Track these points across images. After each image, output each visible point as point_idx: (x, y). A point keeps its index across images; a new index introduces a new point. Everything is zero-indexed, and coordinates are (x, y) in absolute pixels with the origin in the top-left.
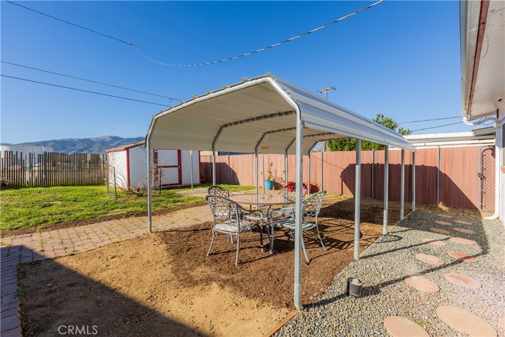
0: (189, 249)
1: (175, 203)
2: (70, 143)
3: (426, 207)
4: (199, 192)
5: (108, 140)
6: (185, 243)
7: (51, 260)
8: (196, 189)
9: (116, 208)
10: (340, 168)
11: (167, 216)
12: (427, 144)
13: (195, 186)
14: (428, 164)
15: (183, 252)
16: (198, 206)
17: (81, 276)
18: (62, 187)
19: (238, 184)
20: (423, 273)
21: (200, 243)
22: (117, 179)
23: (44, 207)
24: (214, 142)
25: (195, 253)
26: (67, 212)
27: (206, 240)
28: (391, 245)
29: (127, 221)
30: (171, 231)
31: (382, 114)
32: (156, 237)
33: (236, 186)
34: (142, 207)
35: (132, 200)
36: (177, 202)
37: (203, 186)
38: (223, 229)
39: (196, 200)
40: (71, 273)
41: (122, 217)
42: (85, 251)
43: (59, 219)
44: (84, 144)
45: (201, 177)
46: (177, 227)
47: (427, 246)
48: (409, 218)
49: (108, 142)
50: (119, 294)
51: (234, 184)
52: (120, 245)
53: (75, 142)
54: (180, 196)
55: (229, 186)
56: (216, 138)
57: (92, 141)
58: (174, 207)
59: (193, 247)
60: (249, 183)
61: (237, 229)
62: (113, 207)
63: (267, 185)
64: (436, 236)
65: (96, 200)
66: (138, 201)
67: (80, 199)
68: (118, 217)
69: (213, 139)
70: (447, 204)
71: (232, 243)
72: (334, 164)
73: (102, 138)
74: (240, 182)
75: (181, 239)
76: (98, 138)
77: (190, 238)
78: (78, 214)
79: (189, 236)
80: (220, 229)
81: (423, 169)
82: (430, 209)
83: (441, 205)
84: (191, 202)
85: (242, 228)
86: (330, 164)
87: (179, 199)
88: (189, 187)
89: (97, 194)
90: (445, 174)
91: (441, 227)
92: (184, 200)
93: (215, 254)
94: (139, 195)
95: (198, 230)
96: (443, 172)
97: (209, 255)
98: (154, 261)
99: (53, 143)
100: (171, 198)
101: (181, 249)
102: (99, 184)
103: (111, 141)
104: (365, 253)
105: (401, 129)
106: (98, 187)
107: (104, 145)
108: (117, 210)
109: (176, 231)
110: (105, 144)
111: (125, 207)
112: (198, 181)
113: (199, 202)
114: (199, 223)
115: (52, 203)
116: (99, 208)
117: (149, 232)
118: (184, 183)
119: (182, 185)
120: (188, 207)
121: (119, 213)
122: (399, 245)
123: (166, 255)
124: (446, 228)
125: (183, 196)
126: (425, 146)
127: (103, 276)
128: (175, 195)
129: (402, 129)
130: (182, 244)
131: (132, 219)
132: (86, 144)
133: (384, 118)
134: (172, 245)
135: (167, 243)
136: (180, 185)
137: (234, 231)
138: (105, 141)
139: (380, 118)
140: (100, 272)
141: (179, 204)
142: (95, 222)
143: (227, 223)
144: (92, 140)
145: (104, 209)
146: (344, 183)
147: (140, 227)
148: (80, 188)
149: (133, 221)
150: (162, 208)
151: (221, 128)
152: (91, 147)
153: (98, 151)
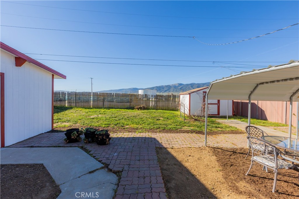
0: (232, 165)
1: (216, 128)
4: (232, 123)
5: (177, 85)
6: (228, 160)
7: (166, 148)
8: (230, 120)
9: (185, 126)
11: (213, 137)
13: (230, 117)
15: (228, 166)
16: (233, 133)
17: (177, 161)
18: (161, 111)
19: (266, 119)
21: (239, 163)
22: (185, 110)
23: (157, 120)
24: (250, 95)
25: (236, 170)
26: (166, 124)
27: (244, 162)
29: (192, 136)
30: (217, 148)
32: (209, 150)
33: (264, 121)
34: (198, 128)
35: (192, 122)
36: (218, 128)
37: (235, 119)
38: (261, 161)
39: (232, 129)
40: (174, 158)
41: (189, 132)
42: (177, 148)
43: (164, 128)
44: (167, 88)
45: (233, 111)
46: (222, 147)
50: (196, 179)
51: (262, 119)
52: (191, 149)
54: (219, 124)
55: (258, 121)
56: (252, 92)
57: (170, 86)
58: (217, 131)
59: (234, 164)
60: (278, 121)
61: (274, 166)
62: (184, 125)
65: (176, 120)
66: (195, 123)
67: (169, 118)
68: (187, 132)
69: (250, 93)
71: (267, 171)
73: (174, 84)
74: (268, 119)
75: (225, 156)
76: (173, 85)
77: (231, 157)
78: (170, 127)
79: (230, 156)
80: (259, 161)
84: (228, 129)
85: (280, 166)
87: (219, 126)
88: (225, 117)
89: (175, 116)
92: (222, 127)
93: (253, 176)
94: (195, 119)
95: (236, 153)
97: (248, 175)
98: (211, 166)
100: (213, 124)
101: (226, 163)
102: (175, 110)
106: (175, 112)
107: (175, 88)
108: (185, 127)
109: (221, 149)
111: (189, 126)
112: (231, 114)
113: (233, 131)
114: (236, 147)
115: (160, 118)
116: (178, 125)
117: (205, 145)
118: (221, 114)
119: (219, 116)
120: (226, 133)
121: (187, 129)
123: (217, 164)
125: (221, 124)
127: (186, 165)
128: (216, 122)
130: (226, 160)
131: (194, 134)
132: (168, 88)
134: (220, 158)
135: (216, 156)
136: (218, 115)
137: (272, 166)
140: (185, 162)
141: (219, 129)
142: (177, 132)
143: (264, 158)
145: (180, 125)
147: (199, 141)
148: (168, 111)
149: (195, 136)
150: (209, 131)
151: (257, 85)
152: (170, 89)
153: (173, 91)
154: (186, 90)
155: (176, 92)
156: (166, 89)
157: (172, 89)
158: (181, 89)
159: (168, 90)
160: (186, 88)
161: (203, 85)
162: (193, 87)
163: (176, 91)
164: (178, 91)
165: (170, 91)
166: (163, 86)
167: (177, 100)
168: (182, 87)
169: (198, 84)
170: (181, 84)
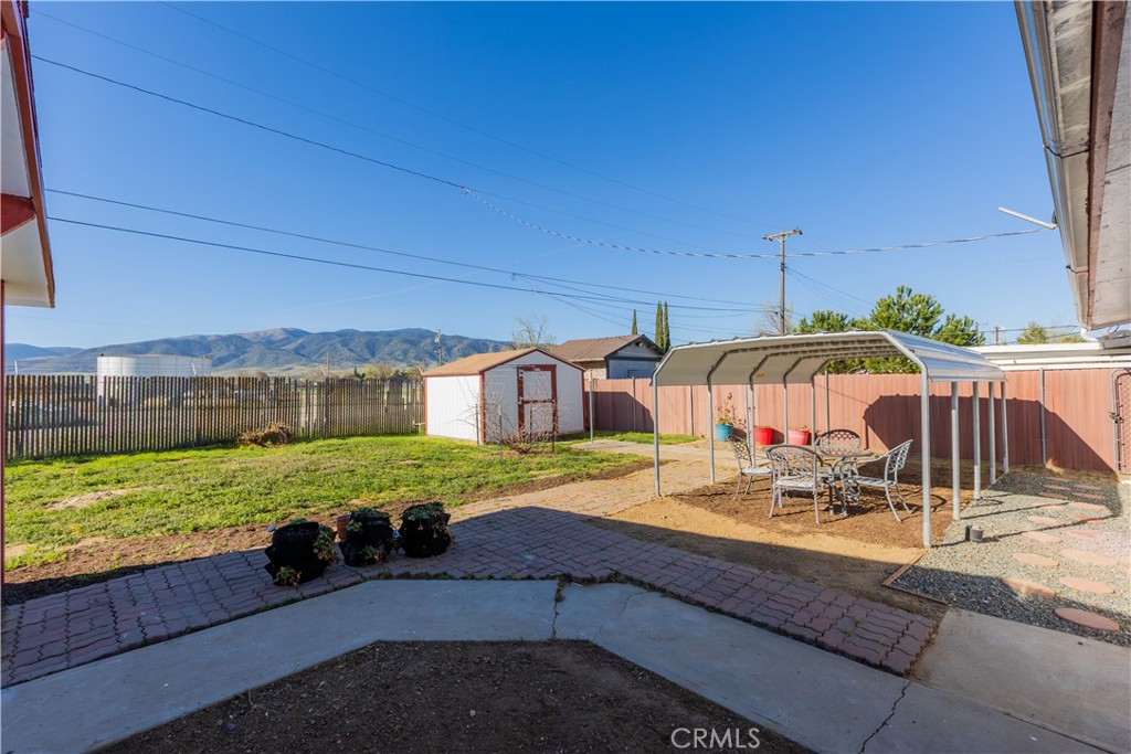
2: (201, 344)
3: (1025, 468)
5: (280, 337)
8: (596, 441)
10: (862, 402)
12: (1018, 361)
14: (1024, 397)
20: (1041, 530)
28: (991, 509)
31: (907, 285)
38: (791, 485)
44: (228, 347)
47: (1040, 510)
48: (1003, 482)
49: (280, 341)
53: (209, 342)
54: (586, 452)
57: (245, 340)
60: (678, 430)
63: (720, 434)
64: (1049, 501)
70: (1060, 463)
72: (852, 395)
73: (265, 332)
76: (257, 334)
80: (787, 485)
81: (1016, 405)
82: (1032, 471)
83: (1049, 465)
86: (843, 395)
90: (1054, 414)
91: (1054, 491)
93: (778, 515)
94: (523, 451)
96: (1051, 411)
97: (773, 516)
99: (165, 346)
103: (285, 339)
104: (964, 514)
105: (951, 317)
107: (269, 349)
110: (273, 346)
112: (581, 427)
122: (1000, 508)
124: (1063, 493)
126: (1016, 364)
129: (954, 316)
132: (232, 347)
133: (912, 295)
137: (809, 486)
138: (273, 338)
139: (905, 294)
144: (246, 337)
146: (870, 429)
150: (599, 470)
151: (725, 354)
152: (244, 353)
153: (260, 361)
154: (321, 355)
155: (277, 365)
156: (224, 353)
157: (253, 354)
158: (297, 351)
159: (234, 357)
160: (319, 350)
161: (386, 339)
162: (351, 346)
163: (276, 362)
164: (286, 363)
165: (242, 363)
166: (202, 337)
167: (404, 396)
168: (302, 346)
169: (370, 333)
170: (295, 334)
